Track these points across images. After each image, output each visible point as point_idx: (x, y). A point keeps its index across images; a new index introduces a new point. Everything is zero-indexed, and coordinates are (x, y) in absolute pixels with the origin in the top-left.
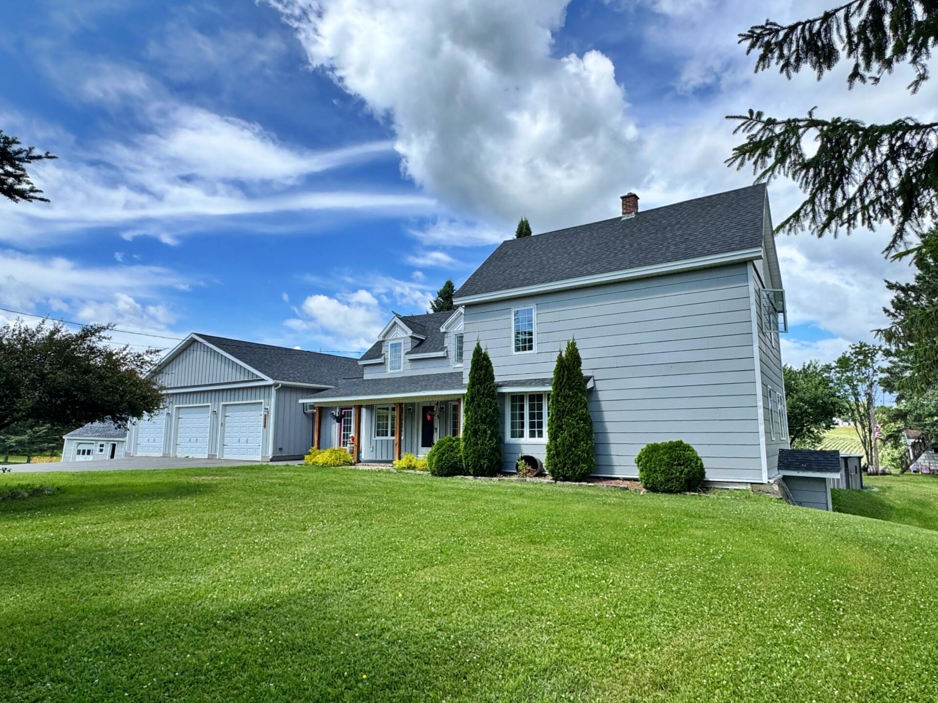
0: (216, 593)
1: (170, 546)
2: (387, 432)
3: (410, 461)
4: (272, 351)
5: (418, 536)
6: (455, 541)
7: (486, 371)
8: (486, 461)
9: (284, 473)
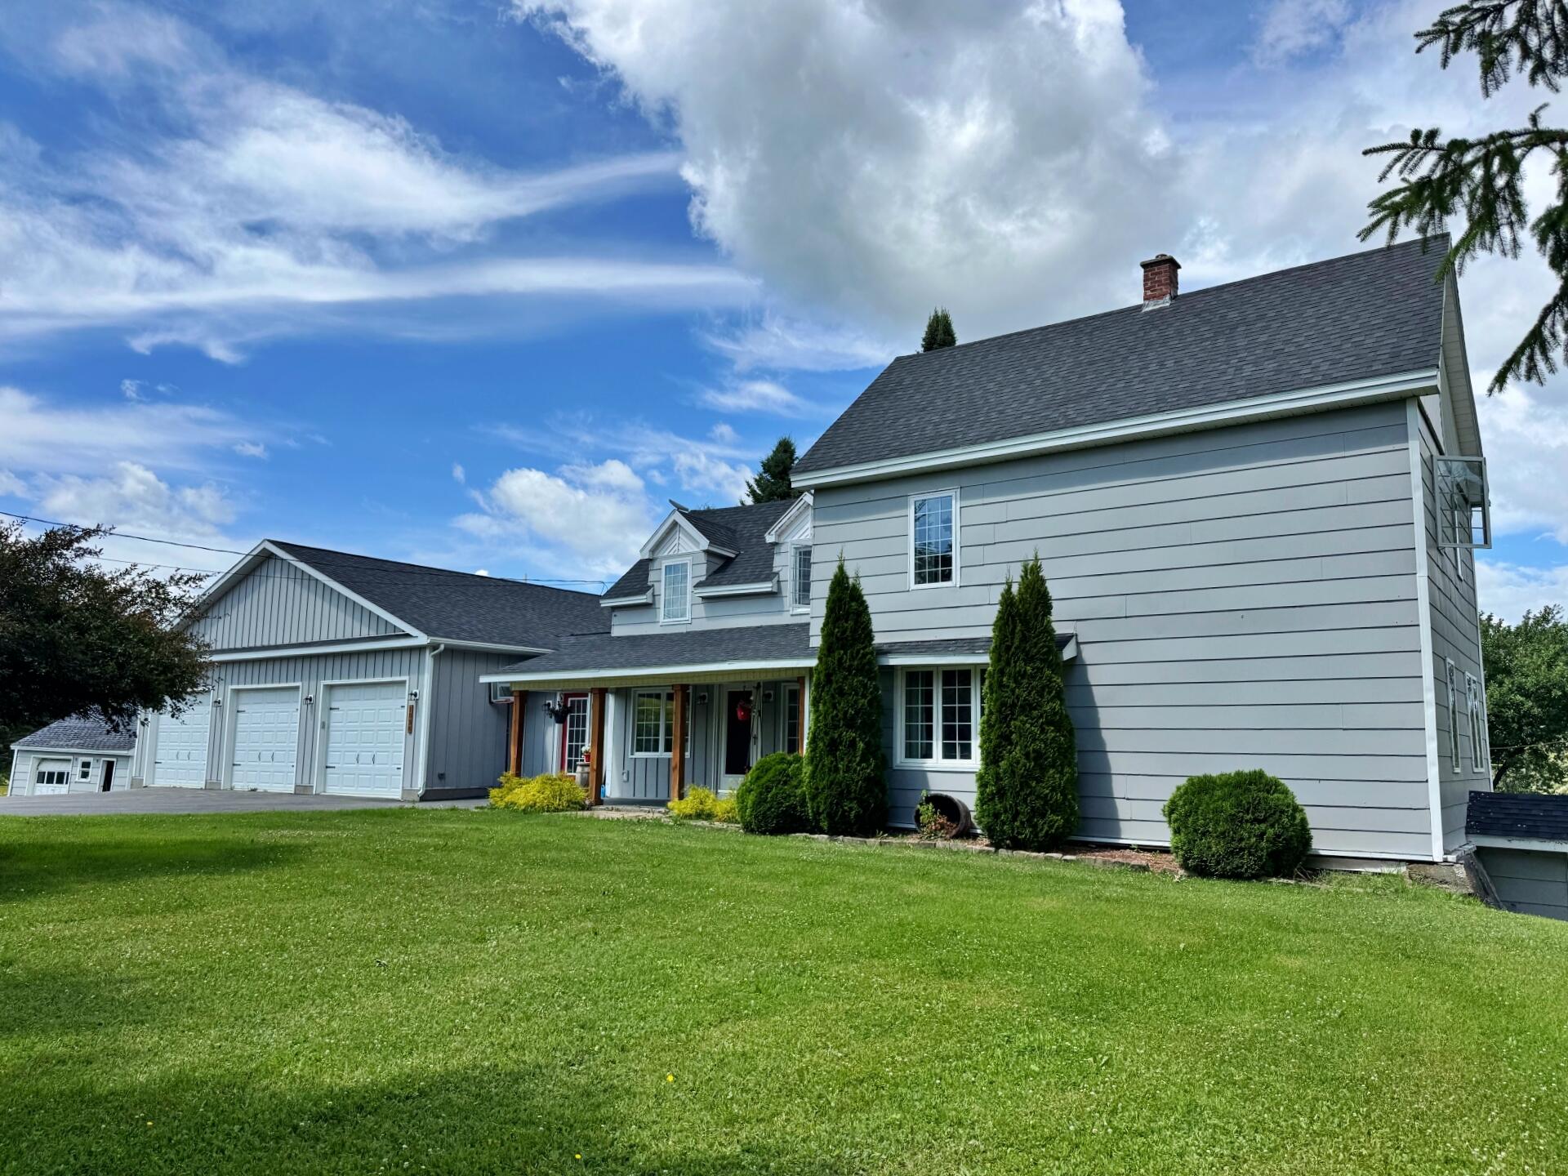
0: (300, 1065)
1: (211, 969)
2: (657, 741)
3: (701, 803)
4: (427, 578)
5: (711, 957)
6: (786, 968)
7: (856, 622)
8: (854, 805)
9: (447, 825)
